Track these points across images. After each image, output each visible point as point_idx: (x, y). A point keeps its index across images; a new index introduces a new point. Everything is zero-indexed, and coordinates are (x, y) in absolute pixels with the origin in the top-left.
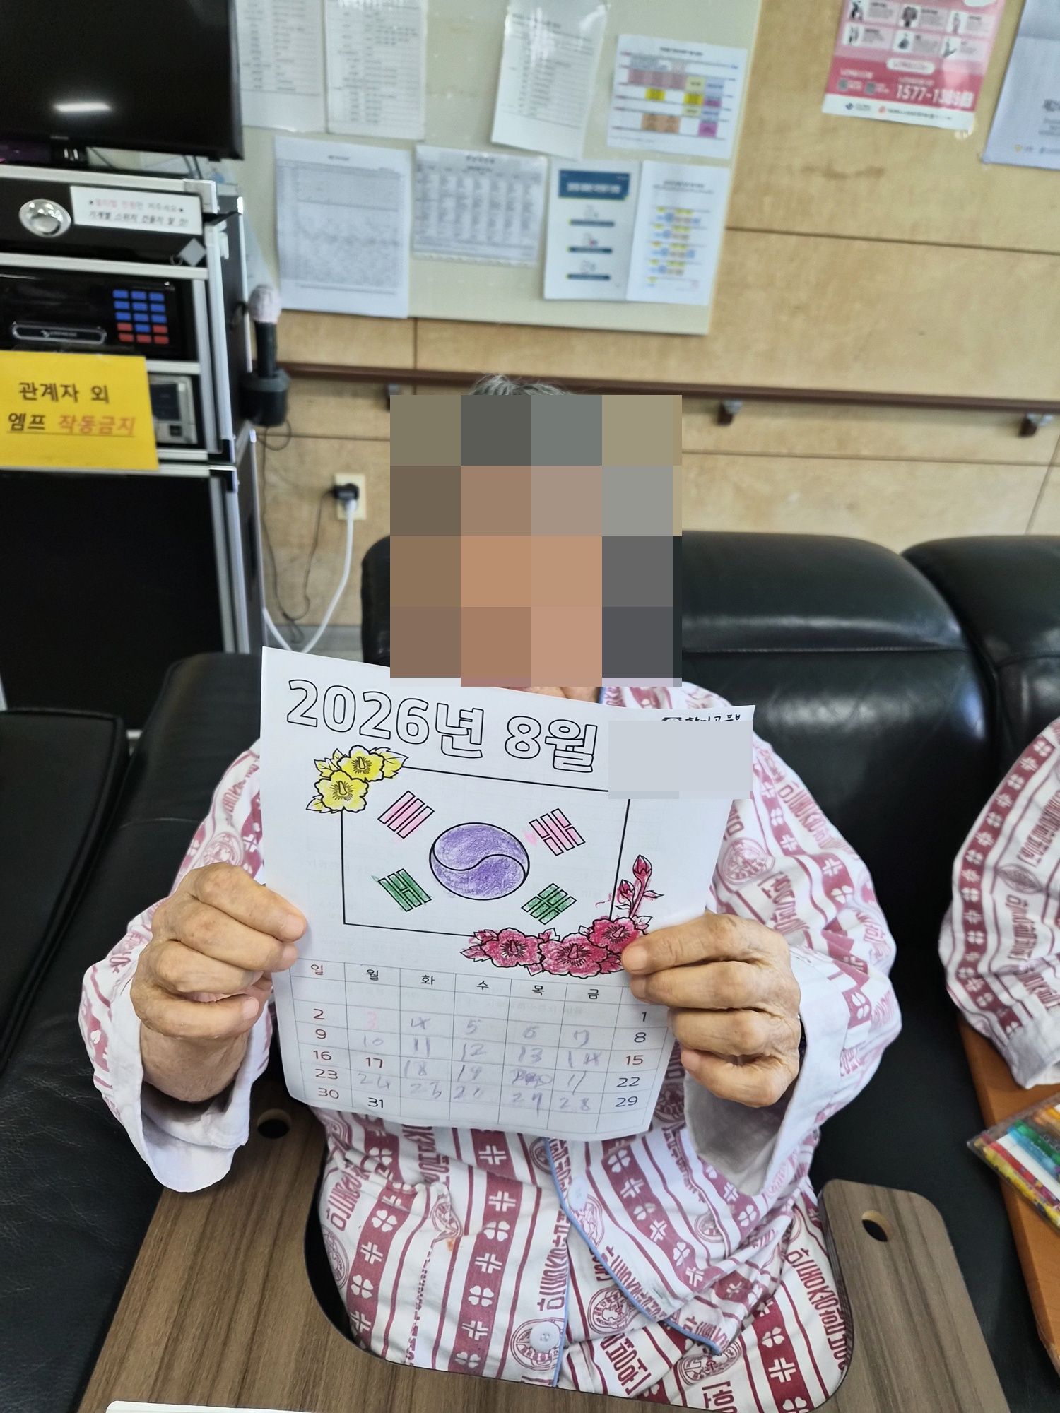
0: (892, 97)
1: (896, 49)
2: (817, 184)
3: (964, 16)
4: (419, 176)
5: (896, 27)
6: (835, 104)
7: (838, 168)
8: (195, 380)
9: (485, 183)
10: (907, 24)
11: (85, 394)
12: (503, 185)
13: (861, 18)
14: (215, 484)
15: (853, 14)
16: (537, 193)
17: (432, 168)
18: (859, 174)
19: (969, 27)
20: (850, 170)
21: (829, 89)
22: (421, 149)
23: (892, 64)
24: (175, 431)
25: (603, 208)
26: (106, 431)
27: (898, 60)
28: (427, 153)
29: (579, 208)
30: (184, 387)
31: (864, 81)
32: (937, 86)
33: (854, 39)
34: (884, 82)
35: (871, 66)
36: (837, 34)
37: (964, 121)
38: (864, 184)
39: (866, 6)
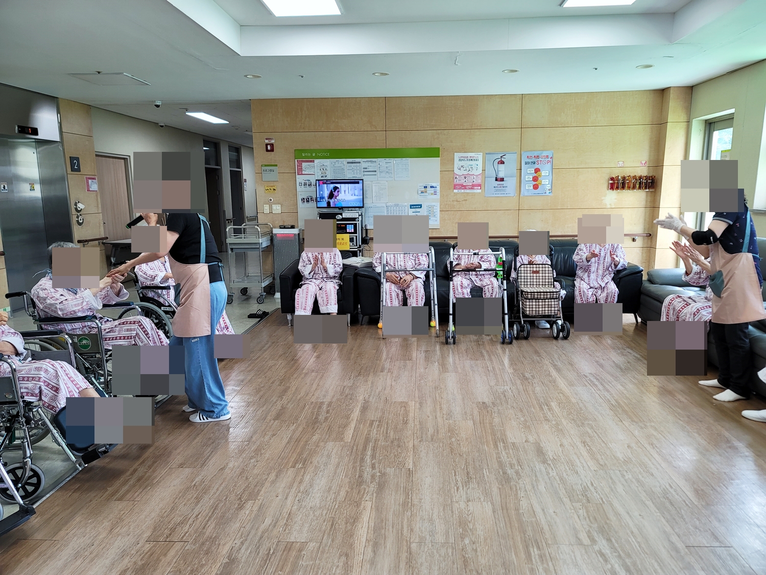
0: (466, 189)
1: (464, 182)
2: (455, 203)
3: (475, 176)
5: (464, 179)
6: (456, 191)
7: (458, 200)
8: (356, 236)
9: (398, 208)
11: (341, 239)
12: (401, 208)
13: (457, 179)
14: (358, 251)
16: (407, 208)
17: (389, 206)
18: (462, 201)
19: (476, 178)
20: (460, 200)
21: (454, 189)
23: (464, 184)
24: (353, 244)
25: (418, 210)
26: (343, 244)
29: (414, 210)
30: (355, 237)
31: (460, 187)
32: (473, 187)
33: (457, 182)
34: (463, 187)
35: (460, 185)
36: (454, 181)
37: (479, 191)
38: (464, 202)
39: (457, 177)
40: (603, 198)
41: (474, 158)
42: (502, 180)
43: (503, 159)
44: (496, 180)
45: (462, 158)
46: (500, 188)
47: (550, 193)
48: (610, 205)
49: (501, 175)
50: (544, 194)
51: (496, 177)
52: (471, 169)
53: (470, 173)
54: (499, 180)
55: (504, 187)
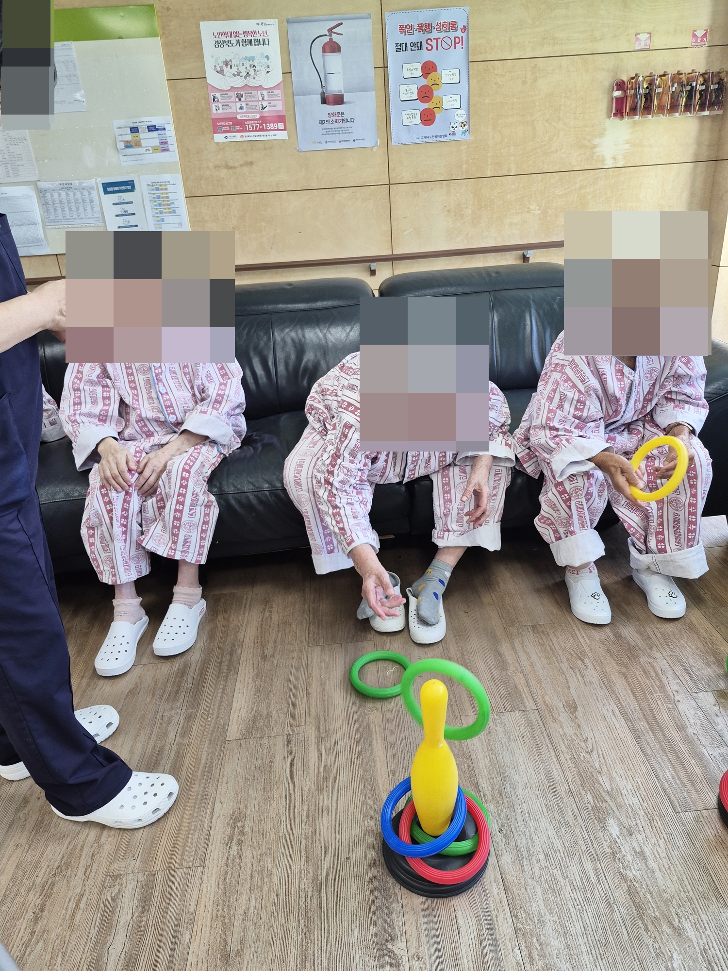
0: (245, 130)
1: (239, 111)
2: (223, 173)
3: (265, 92)
4: (41, 195)
5: (236, 102)
6: (219, 138)
7: (231, 164)
9: (71, 193)
10: (240, 100)
12: (78, 193)
13: (218, 101)
15: (214, 100)
16: (94, 194)
17: (46, 191)
18: (241, 166)
19: (269, 96)
20: (237, 164)
21: (215, 132)
22: (38, 183)
23: (239, 117)
25: (126, 196)
27: (241, 115)
28: (42, 185)
29: (115, 197)
31: (229, 126)
32: (263, 123)
33: (217, 110)
34: (239, 125)
35: (230, 119)
36: (209, 109)
37: (283, 135)
38: (246, 170)
39: (218, 95)
40: (596, 141)
41: (257, 37)
42: (339, 100)
43: (335, 38)
44: (324, 101)
45: (223, 38)
46: (336, 125)
47: (464, 132)
48: (614, 158)
49: (335, 86)
50: (450, 138)
51: (323, 94)
52: (252, 72)
53: (252, 82)
54: (331, 100)
55: (345, 121)
